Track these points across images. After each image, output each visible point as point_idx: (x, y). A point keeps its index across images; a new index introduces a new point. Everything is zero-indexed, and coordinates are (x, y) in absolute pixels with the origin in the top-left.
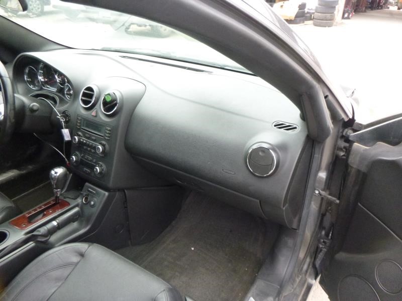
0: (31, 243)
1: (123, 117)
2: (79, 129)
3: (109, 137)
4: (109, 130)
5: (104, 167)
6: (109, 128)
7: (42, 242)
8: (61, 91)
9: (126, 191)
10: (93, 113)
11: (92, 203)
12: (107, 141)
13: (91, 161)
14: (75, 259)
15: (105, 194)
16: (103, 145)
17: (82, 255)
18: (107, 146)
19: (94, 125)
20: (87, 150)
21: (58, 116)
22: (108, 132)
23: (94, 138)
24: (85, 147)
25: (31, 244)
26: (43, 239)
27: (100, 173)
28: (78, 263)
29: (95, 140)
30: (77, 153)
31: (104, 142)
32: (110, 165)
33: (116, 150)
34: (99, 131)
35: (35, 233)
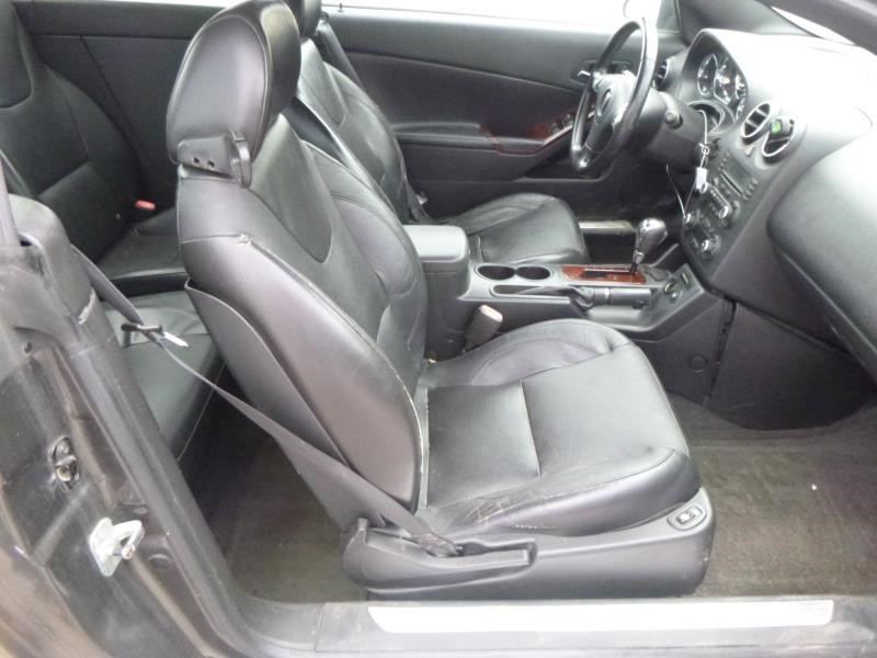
0: (566, 298)
1: (787, 168)
2: (719, 173)
3: (748, 196)
4: (755, 185)
5: (718, 245)
6: (755, 181)
7: (579, 306)
8: (734, 105)
9: (738, 305)
10: (748, 149)
11: (674, 295)
12: (744, 202)
13: (707, 229)
14: (601, 348)
15: (699, 290)
16: (734, 208)
17: (612, 348)
18: (738, 212)
19: (740, 171)
20: (710, 209)
21: (703, 143)
22: (751, 187)
23: (728, 192)
24: (711, 205)
25: (566, 301)
26: (583, 304)
27: (708, 252)
28: (601, 355)
29: (727, 197)
30: (698, 211)
31: (737, 204)
32: (727, 244)
33: (749, 223)
34: (741, 183)
35: (578, 290)
